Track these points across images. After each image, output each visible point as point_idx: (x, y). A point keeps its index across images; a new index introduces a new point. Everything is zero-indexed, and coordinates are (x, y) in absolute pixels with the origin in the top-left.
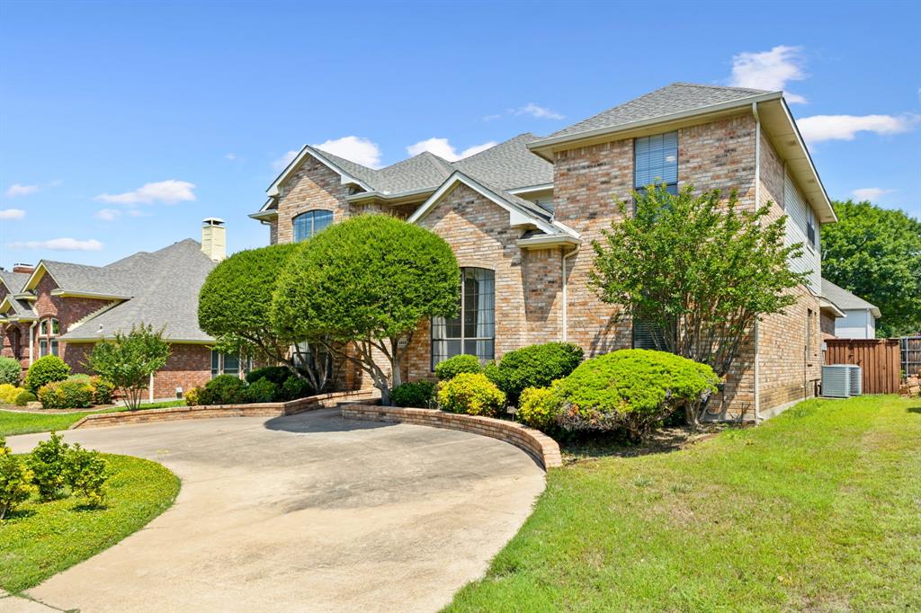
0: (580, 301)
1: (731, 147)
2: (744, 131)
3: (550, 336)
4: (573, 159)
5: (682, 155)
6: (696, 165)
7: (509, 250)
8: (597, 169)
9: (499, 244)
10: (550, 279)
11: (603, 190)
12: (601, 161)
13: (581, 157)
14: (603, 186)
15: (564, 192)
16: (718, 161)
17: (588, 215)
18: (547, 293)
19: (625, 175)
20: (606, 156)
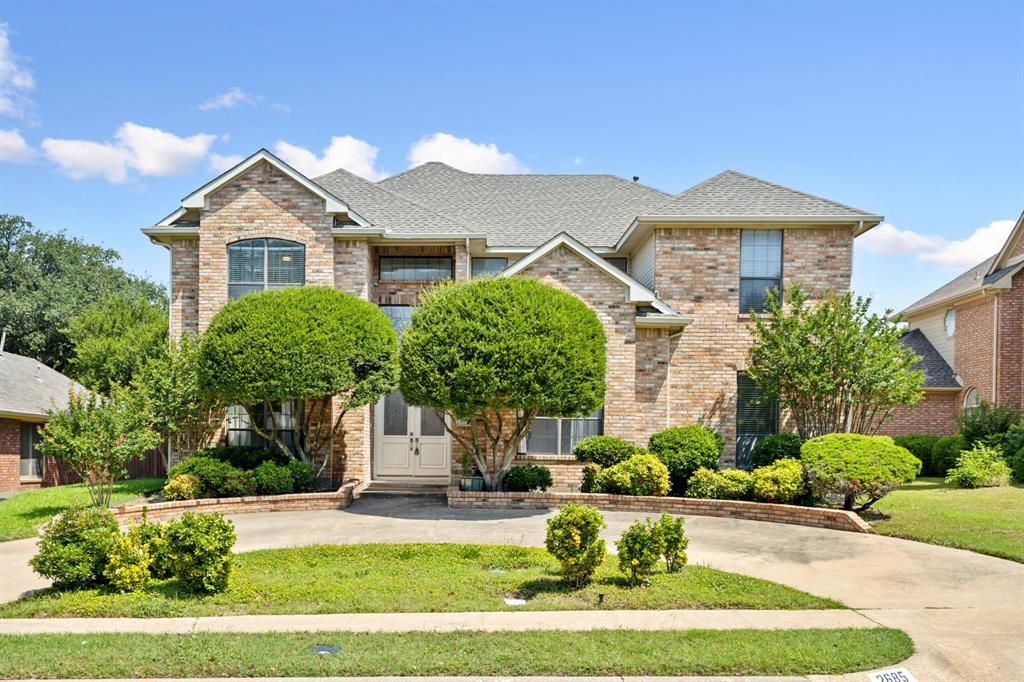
0: (683, 383)
1: (831, 254)
2: (842, 242)
3: (659, 418)
4: (678, 238)
5: (787, 253)
6: (800, 265)
7: (622, 327)
8: (703, 253)
9: (610, 318)
10: (660, 360)
11: (709, 275)
12: (708, 246)
13: (686, 238)
14: (710, 271)
15: (667, 271)
16: (819, 265)
17: (692, 297)
18: (656, 374)
19: (733, 264)
20: (713, 242)
